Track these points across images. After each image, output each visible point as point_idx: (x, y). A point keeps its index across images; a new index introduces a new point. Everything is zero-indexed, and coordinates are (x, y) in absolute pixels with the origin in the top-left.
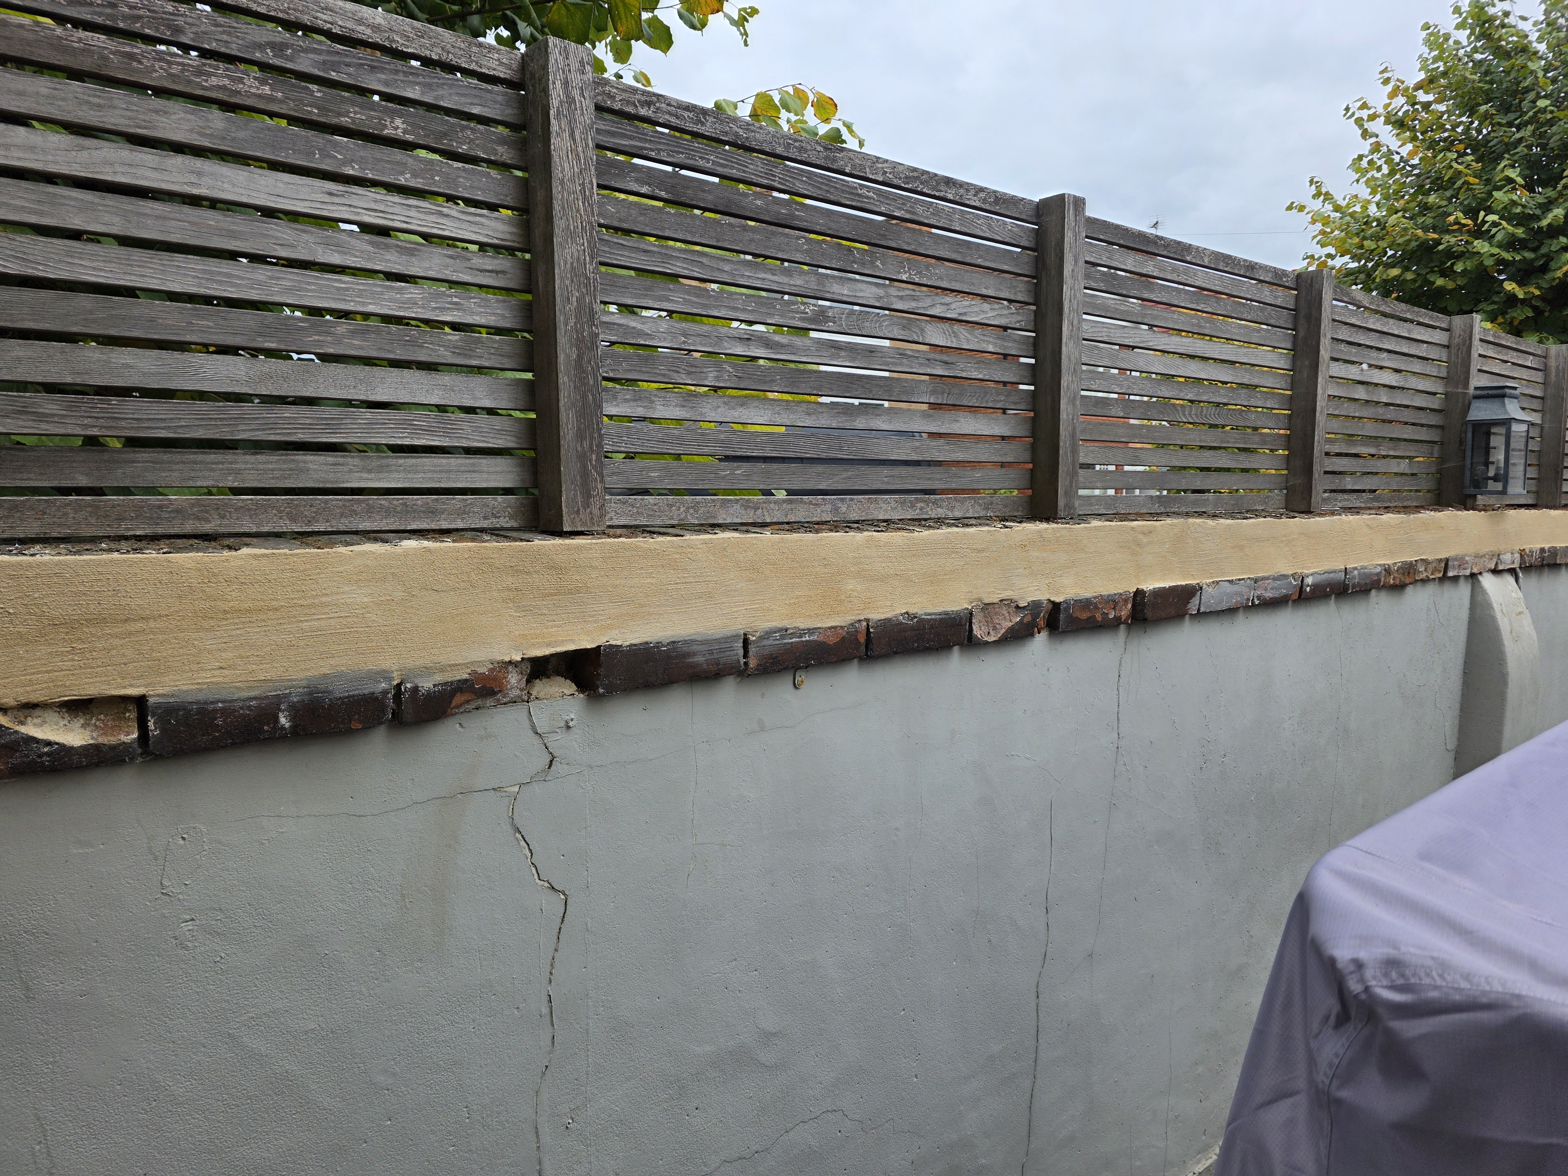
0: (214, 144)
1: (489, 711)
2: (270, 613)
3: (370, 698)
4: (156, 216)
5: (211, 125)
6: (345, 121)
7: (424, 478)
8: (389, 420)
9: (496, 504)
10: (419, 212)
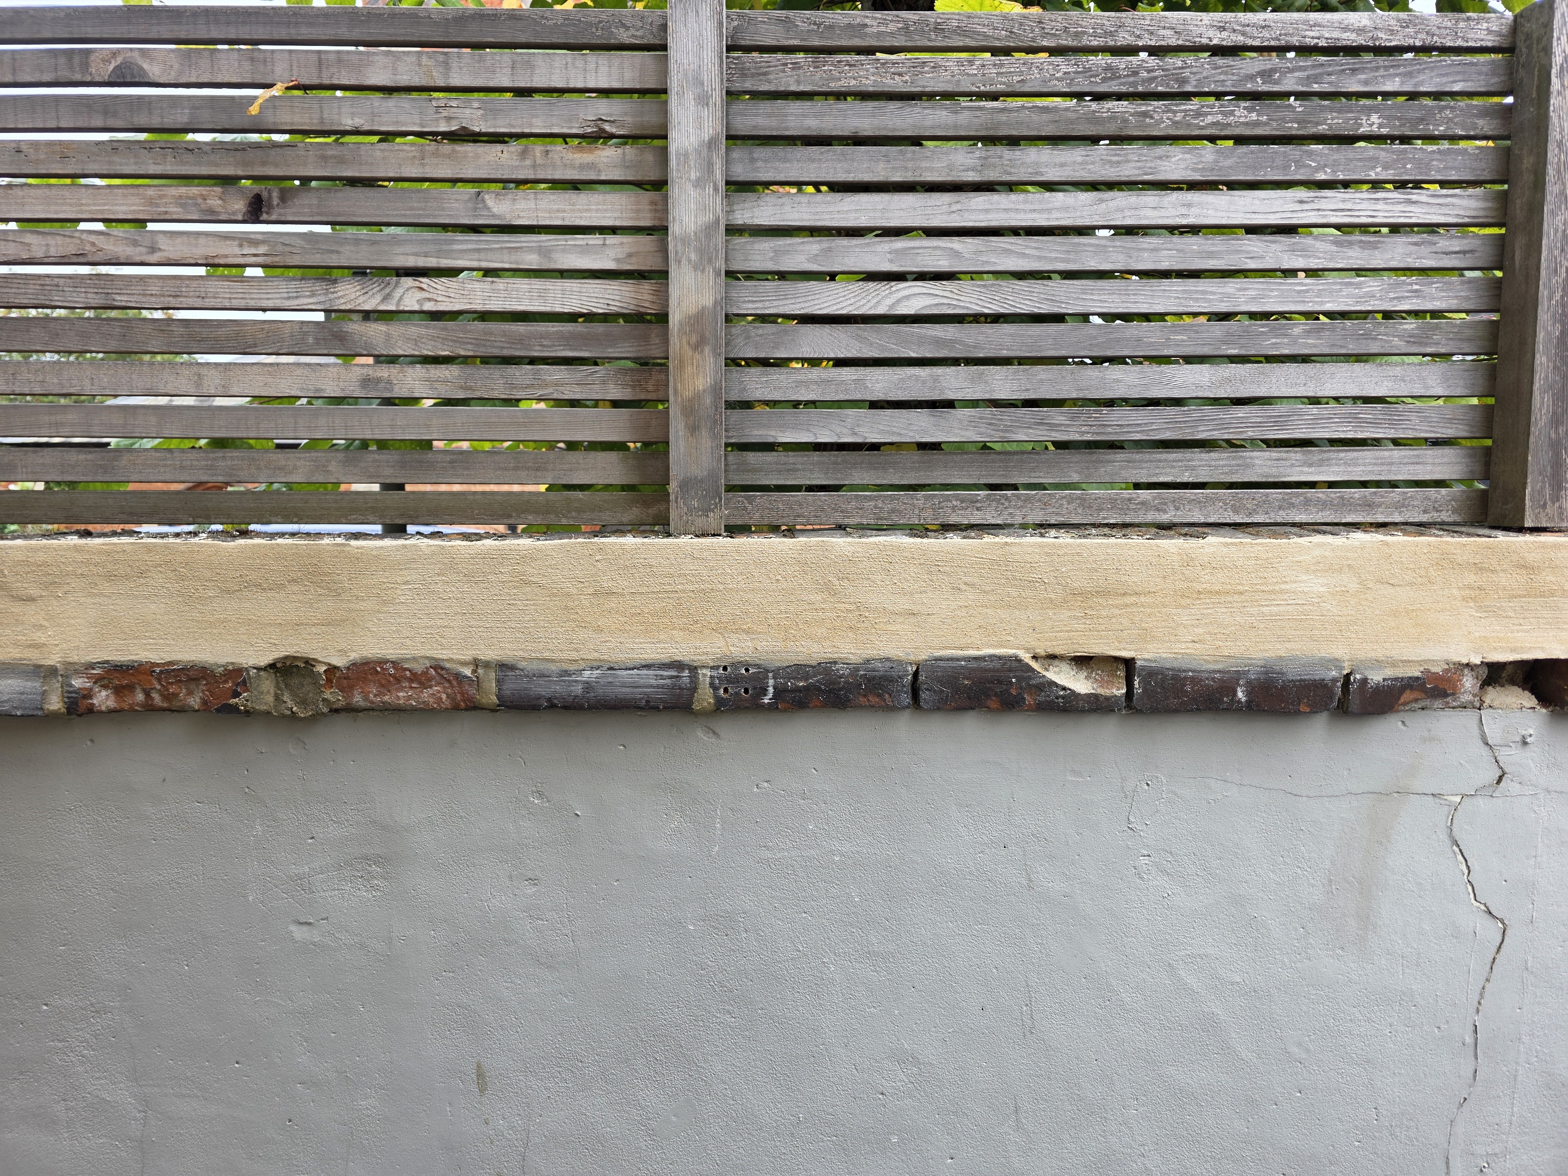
0: (1203, 176)
1: (1435, 713)
2: (1236, 596)
3: (1320, 684)
4: (1152, 250)
5: (1203, 160)
6: (1322, 129)
7: (1363, 471)
8: (1335, 414)
9: (1439, 497)
10: (1386, 203)
